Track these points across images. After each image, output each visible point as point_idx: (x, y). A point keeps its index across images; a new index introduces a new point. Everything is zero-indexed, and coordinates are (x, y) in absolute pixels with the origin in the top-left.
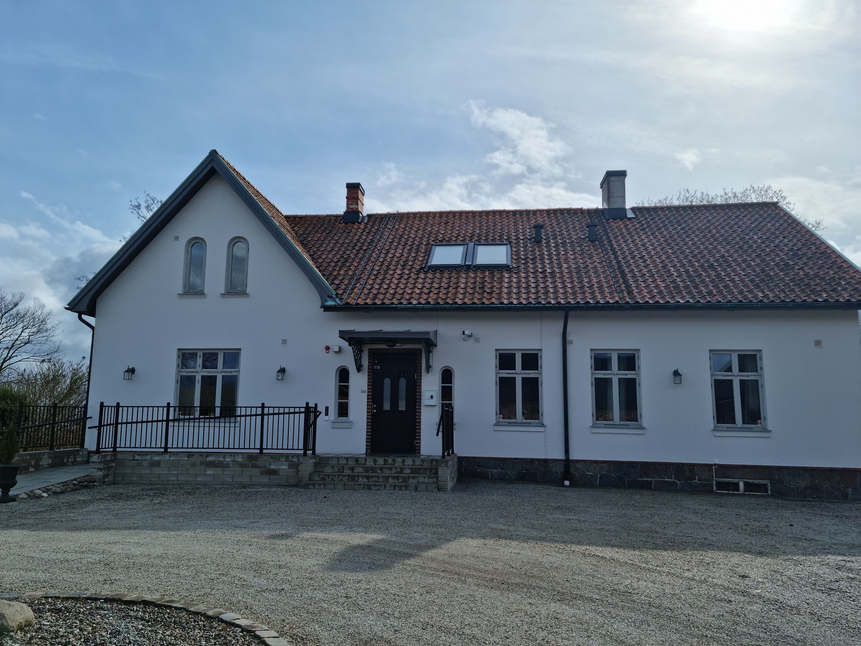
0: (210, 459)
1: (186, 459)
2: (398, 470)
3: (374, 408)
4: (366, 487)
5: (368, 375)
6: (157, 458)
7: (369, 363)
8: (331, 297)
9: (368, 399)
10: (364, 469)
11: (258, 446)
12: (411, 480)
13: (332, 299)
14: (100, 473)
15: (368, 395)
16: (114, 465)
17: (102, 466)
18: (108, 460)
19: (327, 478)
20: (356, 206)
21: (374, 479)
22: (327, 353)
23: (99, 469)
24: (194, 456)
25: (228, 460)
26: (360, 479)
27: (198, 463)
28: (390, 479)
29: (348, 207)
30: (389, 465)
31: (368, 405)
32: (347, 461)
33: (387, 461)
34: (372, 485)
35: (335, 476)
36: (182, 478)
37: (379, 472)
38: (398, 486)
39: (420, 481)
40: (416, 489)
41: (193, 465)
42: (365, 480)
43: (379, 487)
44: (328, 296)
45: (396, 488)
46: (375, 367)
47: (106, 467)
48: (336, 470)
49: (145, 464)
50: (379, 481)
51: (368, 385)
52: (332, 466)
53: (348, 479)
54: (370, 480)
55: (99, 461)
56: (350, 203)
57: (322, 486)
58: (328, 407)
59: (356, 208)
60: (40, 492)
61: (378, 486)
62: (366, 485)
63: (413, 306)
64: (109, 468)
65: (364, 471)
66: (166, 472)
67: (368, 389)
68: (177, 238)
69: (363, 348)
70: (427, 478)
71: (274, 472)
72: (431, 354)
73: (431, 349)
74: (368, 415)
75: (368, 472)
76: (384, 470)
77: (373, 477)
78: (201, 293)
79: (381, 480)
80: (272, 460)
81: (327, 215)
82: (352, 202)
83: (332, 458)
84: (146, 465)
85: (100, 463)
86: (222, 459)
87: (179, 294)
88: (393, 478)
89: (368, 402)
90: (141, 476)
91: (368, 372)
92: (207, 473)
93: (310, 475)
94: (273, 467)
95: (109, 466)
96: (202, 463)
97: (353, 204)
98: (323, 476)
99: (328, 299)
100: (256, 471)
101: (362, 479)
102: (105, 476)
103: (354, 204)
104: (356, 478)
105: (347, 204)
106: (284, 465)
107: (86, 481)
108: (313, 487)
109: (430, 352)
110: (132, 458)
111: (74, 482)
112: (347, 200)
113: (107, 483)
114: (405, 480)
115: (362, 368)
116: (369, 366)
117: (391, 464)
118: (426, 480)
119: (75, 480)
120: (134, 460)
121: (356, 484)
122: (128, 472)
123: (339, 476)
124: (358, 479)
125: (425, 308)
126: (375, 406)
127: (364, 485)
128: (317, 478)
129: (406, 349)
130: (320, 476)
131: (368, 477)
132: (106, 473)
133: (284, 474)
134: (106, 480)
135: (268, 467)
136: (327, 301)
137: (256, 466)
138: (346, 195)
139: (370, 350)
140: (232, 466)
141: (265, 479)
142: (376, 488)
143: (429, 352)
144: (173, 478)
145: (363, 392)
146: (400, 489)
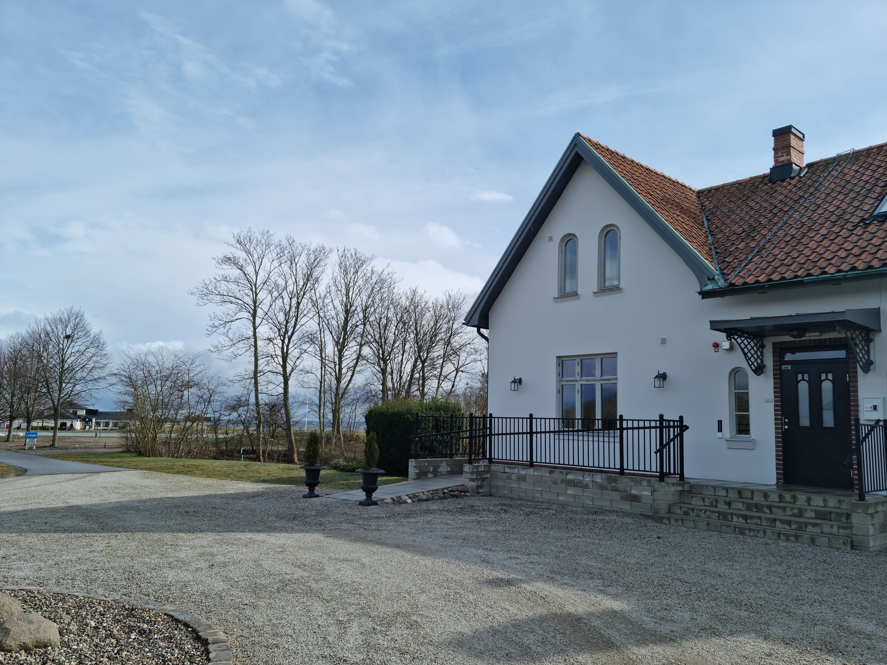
0: (570, 477)
1: (548, 475)
2: (796, 511)
3: (786, 424)
4: (737, 530)
5: (774, 379)
6: (523, 472)
7: (774, 361)
8: (712, 279)
9: (775, 410)
10: (745, 506)
11: (618, 466)
12: (810, 528)
13: (713, 281)
14: (474, 484)
15: (775, 406)
16: (489, 476)
17: (474, 476)
18: (481, 471)
19: (690, 512)
20: (788, 157)
21: (754, 521)
22: (715, 352)
23: (471, 480)
24: (556, 473)
25: (587, 479)
26: (735, 519)
27: (559, 482)
28: (778, 523)
29: (776, 161)
30: (787, 502)
31: (776, 419)
32: (727, 492)
33: (784, 497)
34: (746, 529)
35: (701, 510)
36: (546, 496)
37: (767, 511)
38: (784, 535)
39: (825, 530)
40: (813, 541)
41: (555, 482)
42: (741, 520)
43: (756, 533)
44: (709, 279)
45: (781, 536)
46: (783, 367)
47: (478, 477)
48: (707, 503)
49: (514, 477)
50: (762, 524)
51: (775, 392)
52: (702, 498)
53: (719, 517)
54: (749, 521)
55: (471, 471)
56: (780, 154)
57: (680, 522)
58: (721, 421)
59: (788, 160)
60: (406, 497)
61: (754, 530)
62: (738, 528)
63: (830, 275)
64: (484, 479)
65: (746, 508)
66: (532, 488)
67: (775, 397)
68: (551, 239)
69: (765, 343)
70: (835, 528)
71: (635, 499)
72: (871, 345)
73: (871, 337)
74: (776, 433)
75: (751, 511)
76: (774, 510)
77: (752, 517)
78: (575, 295)
79: (764, 523)
80: (632, 484)
81: (751, 178)
82: (781, 153)
83: (707, 486)
84: (514, 479)
85: (472, 473)
86: (582, 478)
87: (555, 298)
88: (783, 522)
89: (775, 415)
90: (511, 489)
91: (774, 374)
92: (568, 492)
93: (670, 506)
94: (634, 492)
95: (483, 477)
96: (562, 481)
97: (783, 156)
98: (685, 509)
99: (709, 282)
100: (616, 496)
101: (738, 519)
102: (478, 487)
103: (785, 154)
104: (729, 517)
105: (775, 158)
106: (645, 491)
107: (458, 490)
108: (668, 522)
109: (871, 340)
110: (502, 471)
111: (446, 491)
112: (775, 152)
113: (482, 494)
114: (801, 527)
115: (764, 369)
116: (774, 366)
117: (790, 502)
118: (835, 530)
119: (447, 488)
120: (505, 472)
121: (724, 525)
122: (500, 484)
123: (705, 512)
124: (732, 518)
125: (848, 276)
126: (786, 420)
127: (735, 527)
128: (679, 511)
129: (830, 339)
130: (682, 508)
131: (745, 517)
132: (479, 484)
133: (647, 502)
134: (480, 491)
135: (629, 491)
136: (706, 285)
137: (616, 490)
138: (773, 146)
139: (774, 344)
140: (591, 487)
141: (626, 506)
142: (752, 533)
143: (868, 341)
144: (538, 495)
145: (767, 401)
146: (788, 540)
